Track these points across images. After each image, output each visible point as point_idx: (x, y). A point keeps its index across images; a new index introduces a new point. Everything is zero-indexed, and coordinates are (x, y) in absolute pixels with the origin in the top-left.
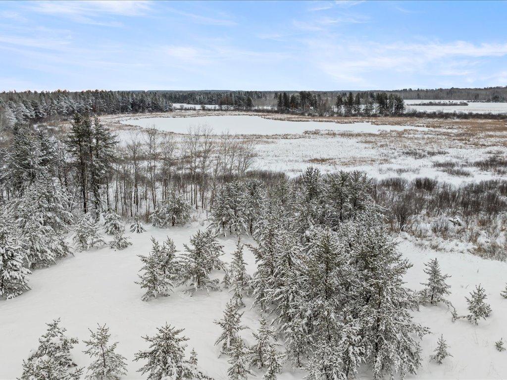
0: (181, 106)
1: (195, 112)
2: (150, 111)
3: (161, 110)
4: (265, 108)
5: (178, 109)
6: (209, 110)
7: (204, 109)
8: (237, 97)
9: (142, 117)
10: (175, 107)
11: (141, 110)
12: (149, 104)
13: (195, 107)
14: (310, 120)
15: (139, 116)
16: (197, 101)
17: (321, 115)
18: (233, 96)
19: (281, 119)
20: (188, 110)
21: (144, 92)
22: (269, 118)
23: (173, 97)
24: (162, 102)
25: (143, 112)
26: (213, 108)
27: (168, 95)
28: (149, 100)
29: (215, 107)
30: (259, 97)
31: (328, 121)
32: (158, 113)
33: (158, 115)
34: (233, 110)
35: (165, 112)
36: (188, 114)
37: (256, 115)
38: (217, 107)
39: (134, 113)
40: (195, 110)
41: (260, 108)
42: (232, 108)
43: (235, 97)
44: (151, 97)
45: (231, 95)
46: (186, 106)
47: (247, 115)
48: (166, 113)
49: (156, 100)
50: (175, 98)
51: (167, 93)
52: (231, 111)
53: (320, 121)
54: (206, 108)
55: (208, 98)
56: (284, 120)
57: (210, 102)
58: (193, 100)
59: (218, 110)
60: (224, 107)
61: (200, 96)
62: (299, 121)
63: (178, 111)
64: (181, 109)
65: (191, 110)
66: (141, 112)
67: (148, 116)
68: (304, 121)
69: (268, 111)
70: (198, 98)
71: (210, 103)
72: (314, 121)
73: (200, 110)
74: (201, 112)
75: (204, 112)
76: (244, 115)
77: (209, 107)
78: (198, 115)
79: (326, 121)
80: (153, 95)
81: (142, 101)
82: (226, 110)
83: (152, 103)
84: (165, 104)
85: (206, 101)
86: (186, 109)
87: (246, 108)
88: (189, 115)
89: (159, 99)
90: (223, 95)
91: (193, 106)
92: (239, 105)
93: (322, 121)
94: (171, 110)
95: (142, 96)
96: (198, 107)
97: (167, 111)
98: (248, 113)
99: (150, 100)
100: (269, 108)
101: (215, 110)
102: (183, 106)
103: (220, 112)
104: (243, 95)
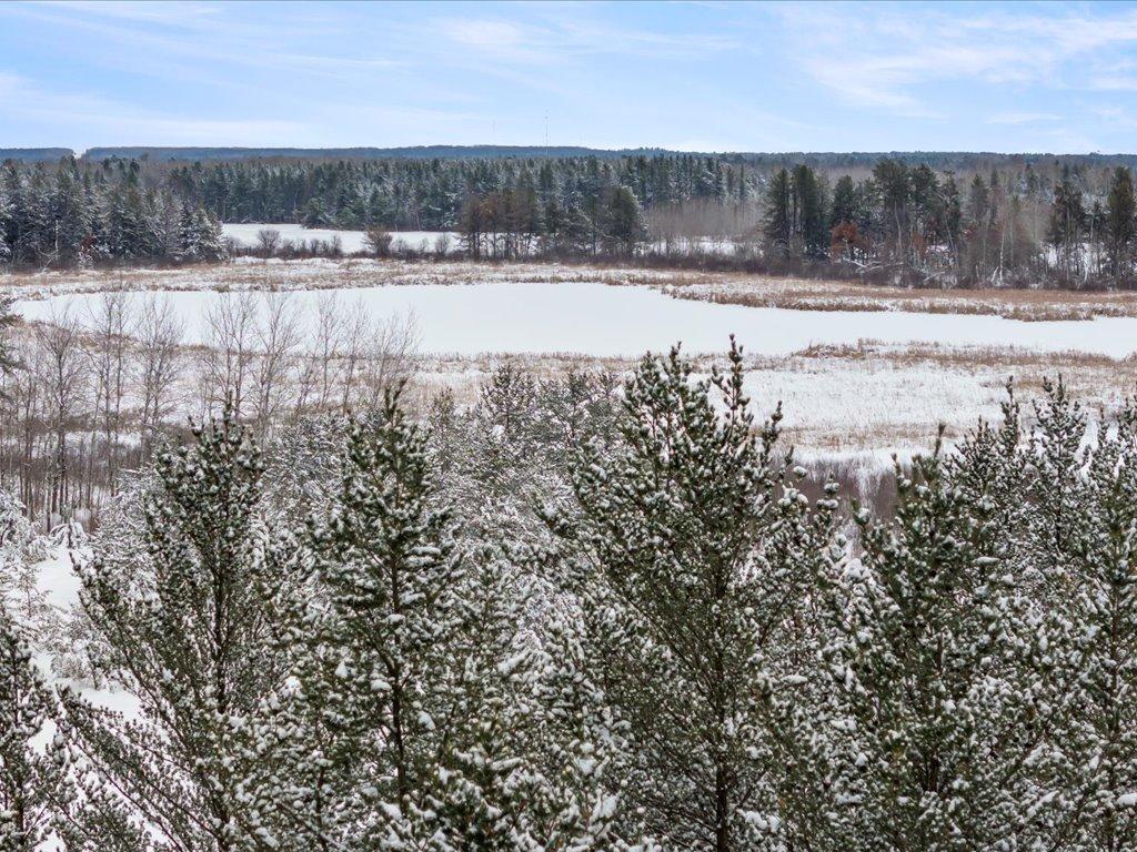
0: (263, 237)
1: (332, 266)
2: (99, 262)
3: (160, 256)
4: (707, 246)
5: (249, 252)
6: (411, 256)
7: (383, 253)
8: (581, 186)
9: (62, 286)
10: (230, 242)
11: (54, 256)
12: (96, 227)
13: (337, 242)
14: (887, 303)
15: (44, 282)
16: (359, 211)
17: (966, 285)
18: (560, 183)
19: (748, 301)
20: (302, 253)
21: (65, 158)
22: (692, 297)
23: (231, 184)
24: (163, 214)
25: (66, 264)
26: (431, 248)
27: (200, 180)
28: (97, 204)
29: (443, 244)
30: (703, 191)
31: (971, 311)
32: (143, 271)
33: (141, 276)
34: (537, 259)
35: (176, 265)
36: (293, 274)
37: (643, 281)
38: (455, 242)
39: (17, 270)
40: (334, 253)
41: (683, 246)
42: (533, 246)
43: (568, 188)
44: (110, 188)
45: (546, 178)
46: (292, 234)
47: (596, 280)
48: (184, 271)
49: (134, 200)
50: (242, 191)
51: (197, 166)
52: (527, 259)
53: (933, 310)
54: (393, 246)
55: (421, 195)
56: (764, 303)
57: (430, 214)
58: (342, 204)
59: (457, 257)
60: (489, 241)
61: (379, 180)
62: (830, 308)
63: (249, 259)
64: (265, 251)
65: (313, 253)
66: (53, 267)
67: (90, 285)
68: (856, 308)
69: (715, 264)
70: (365, 191)
71: (430, 222)
72: (908, 308)
73: (363, 254)
74: (367, 265)
75: (383, 269)
76: (580, 279)
77: (413, 239)
78: (348, 279)
79: (961, 310)
80: (117, 174)
81: (63, 209)
82: (495, 259)
83: (115, 217)
84: (179, 228)
85: (408, 209)
86: (290, 253)
87: (608, 244)
88: (297, 281)
89: (150, 198)
90: (502, 177)
91: (324, 236)
92: (572, 232)
93: (943, 310)
94: (211, 257)
95: (64, 183)
96: (353, 241)
97: (188, 261)
98: (603, 273)
99: (101, 201)
100: (727, 248)
101: (440, 256)
102: (276, 235)
103: (466, 266)
104: (614, 181)
